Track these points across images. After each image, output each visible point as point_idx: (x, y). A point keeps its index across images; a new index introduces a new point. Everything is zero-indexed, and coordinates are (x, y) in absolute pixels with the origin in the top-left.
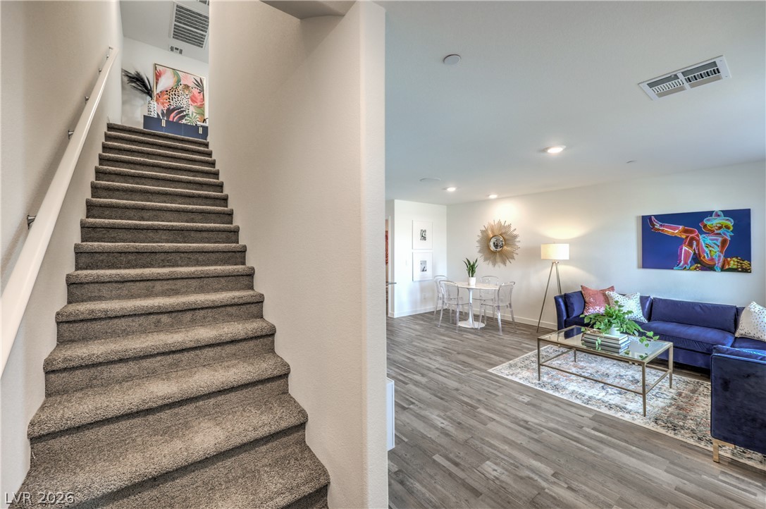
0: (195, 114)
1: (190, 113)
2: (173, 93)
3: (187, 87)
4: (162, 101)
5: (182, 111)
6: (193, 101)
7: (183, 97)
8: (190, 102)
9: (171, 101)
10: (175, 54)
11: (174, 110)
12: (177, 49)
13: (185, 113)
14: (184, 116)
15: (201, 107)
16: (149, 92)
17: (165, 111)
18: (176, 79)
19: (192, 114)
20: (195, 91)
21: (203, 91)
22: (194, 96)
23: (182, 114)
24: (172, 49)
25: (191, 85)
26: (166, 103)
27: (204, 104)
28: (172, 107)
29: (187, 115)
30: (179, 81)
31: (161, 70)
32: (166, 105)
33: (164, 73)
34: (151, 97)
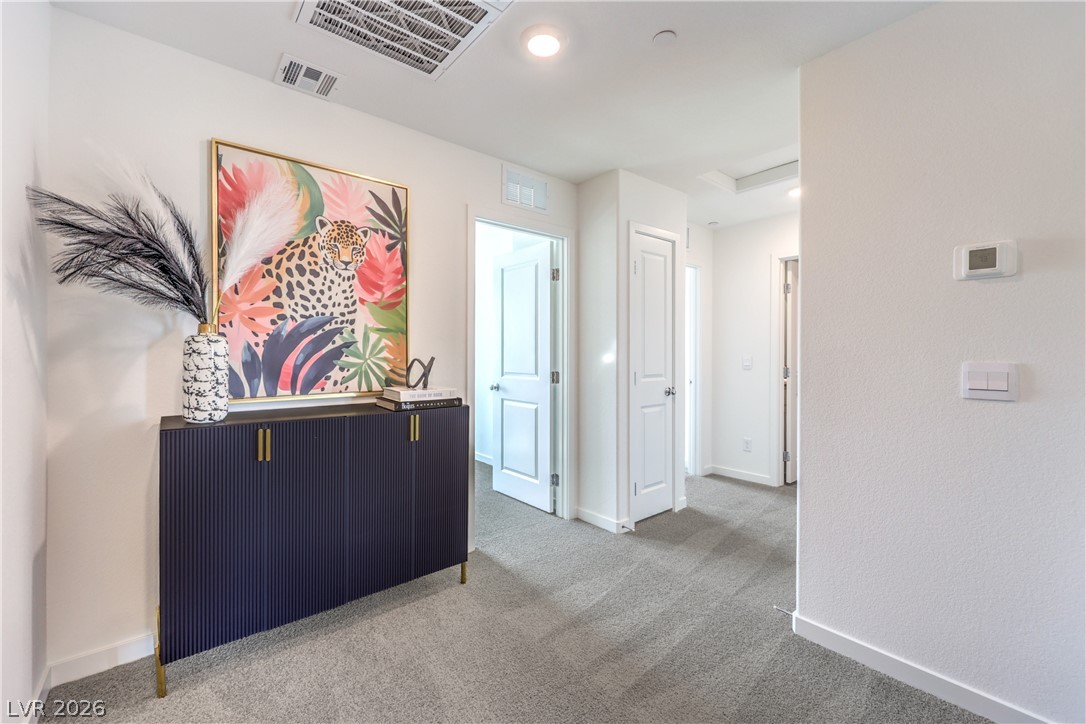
0: (373, 337)
1: (359, 336)
2: (292, 265)
3: (346, 231)
4: (245, 306)
5: (328, 337)
6: (370, 285)
7: (331, 275)
8: (359, 293)
9: (285, 300)
10: (302, 96)
11: (296, 336)
12: (313, 74)
13: (338, 341)
14: (337, 353)
15: (397, 302)
16: (188, 293)
17: (260, 351)
18: (302, 203)
19: (366, 338)
20: (376, 244)
21: (404, 237)
22: (371, 264)
23: (330, 347)
24: (290, 74)
25: (360, 219)
26: (263, 312)
27: (405, 290)
28: (289, 326)
29: (347, 345)
30: (315, 210)
31: (242, 166)
32: (264, 322)
33: (259, 187)
34: (201, 315)
